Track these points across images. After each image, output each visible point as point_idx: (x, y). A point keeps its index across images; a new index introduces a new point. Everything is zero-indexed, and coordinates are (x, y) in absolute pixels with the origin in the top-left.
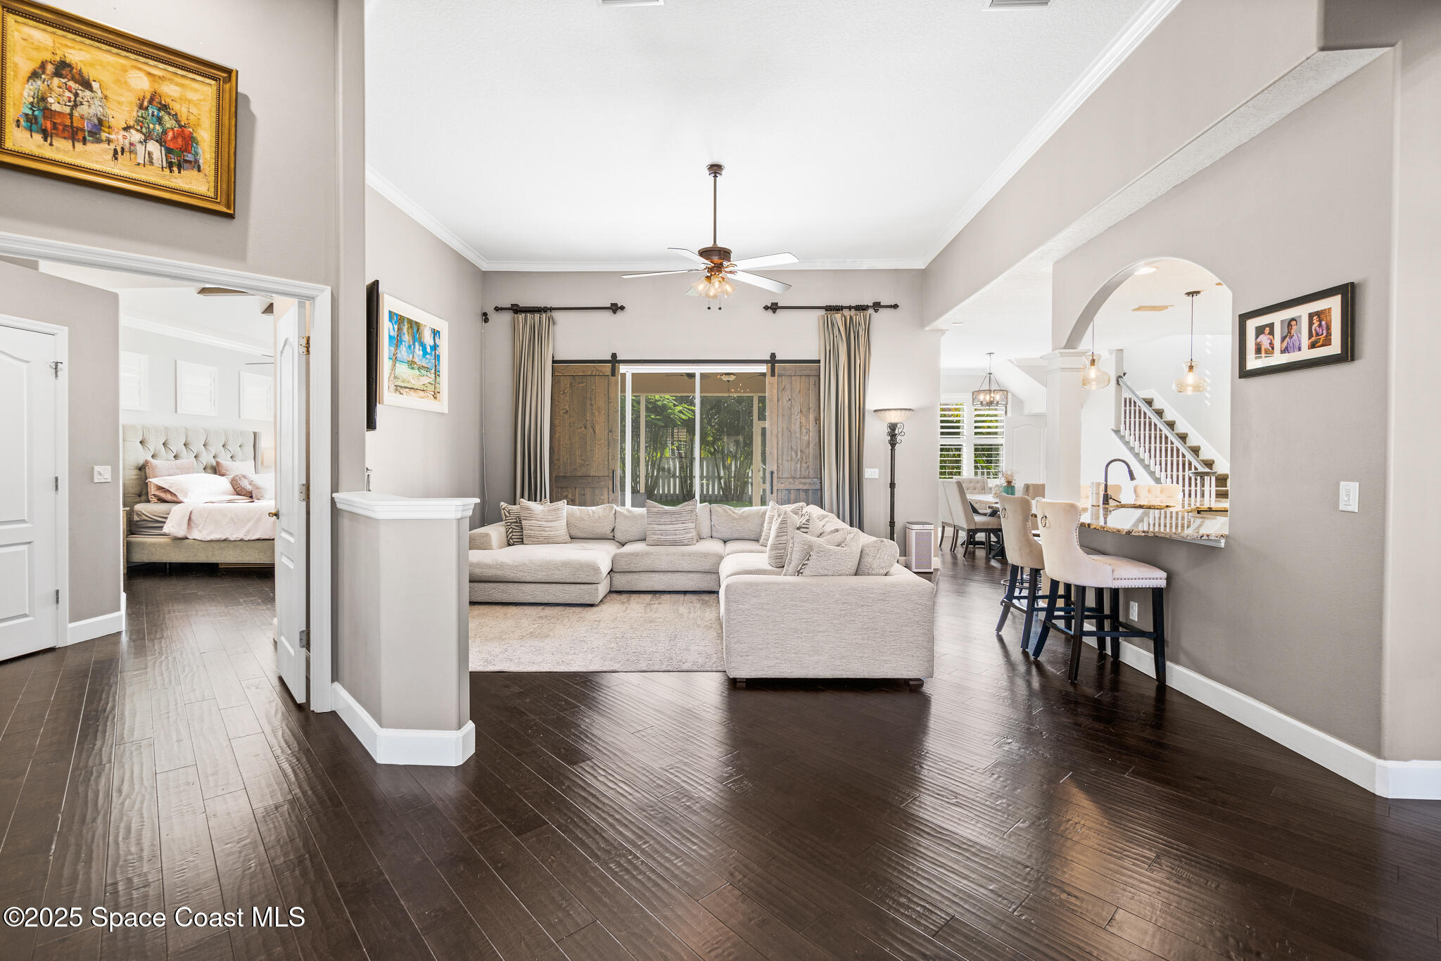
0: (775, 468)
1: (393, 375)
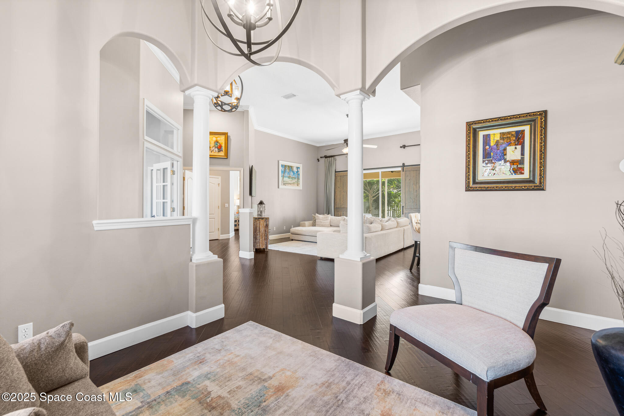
0: (404, 205)
1: (283, 181)
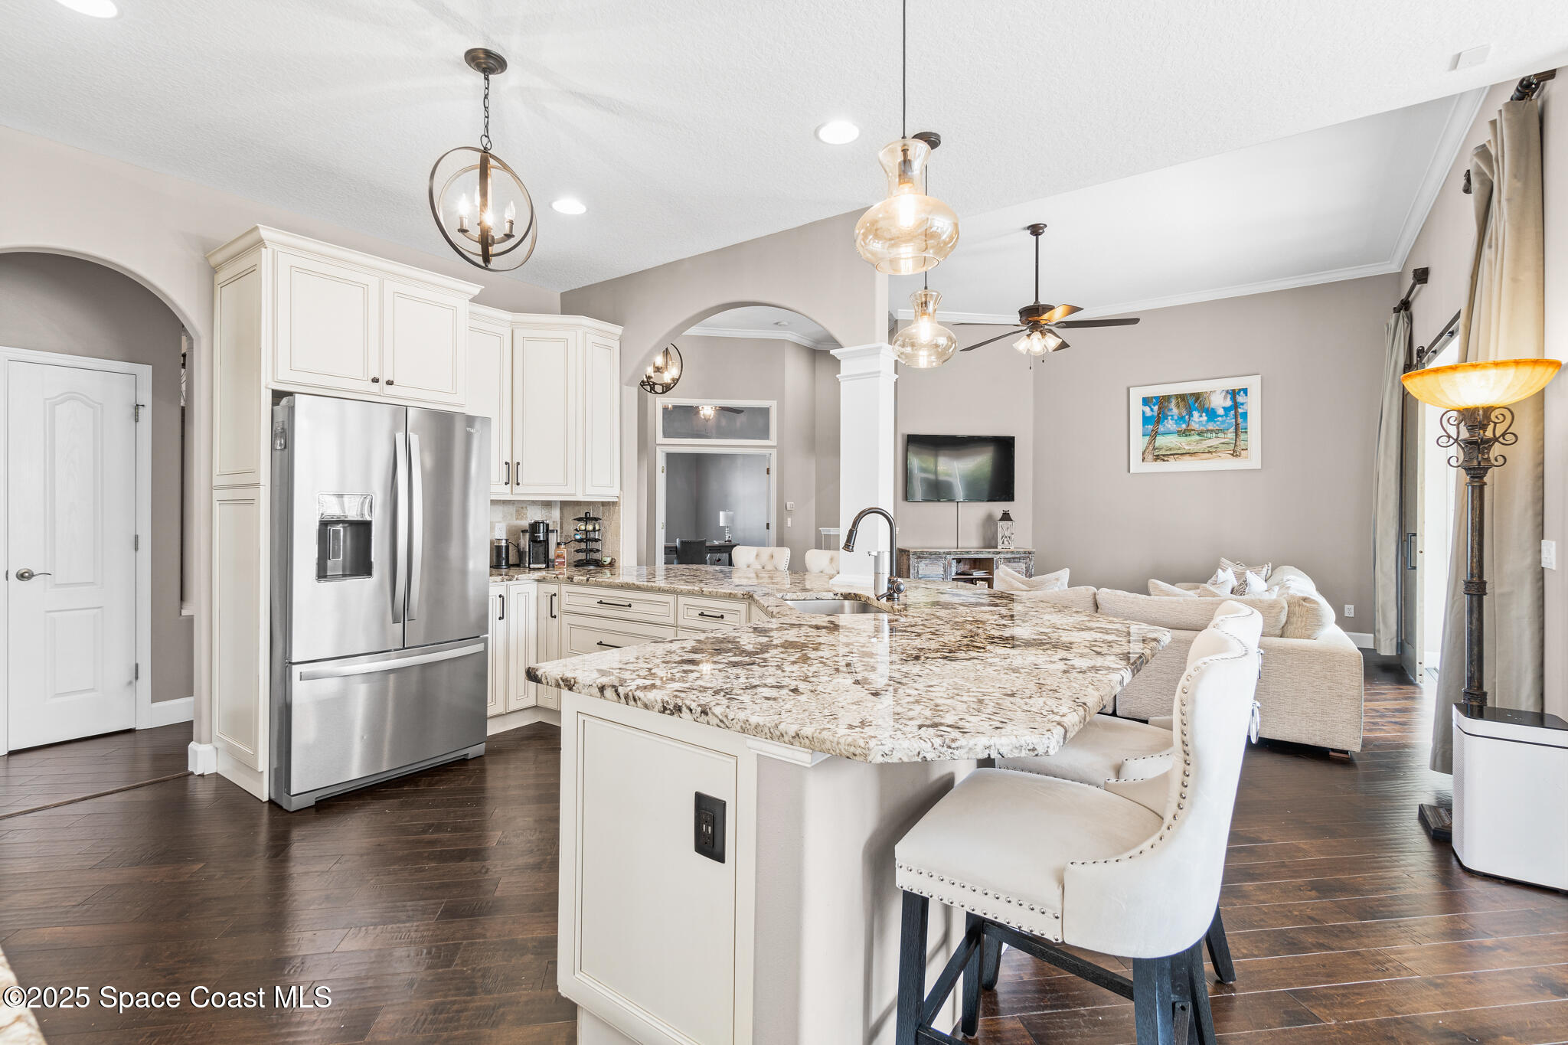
1: (1151, 448)
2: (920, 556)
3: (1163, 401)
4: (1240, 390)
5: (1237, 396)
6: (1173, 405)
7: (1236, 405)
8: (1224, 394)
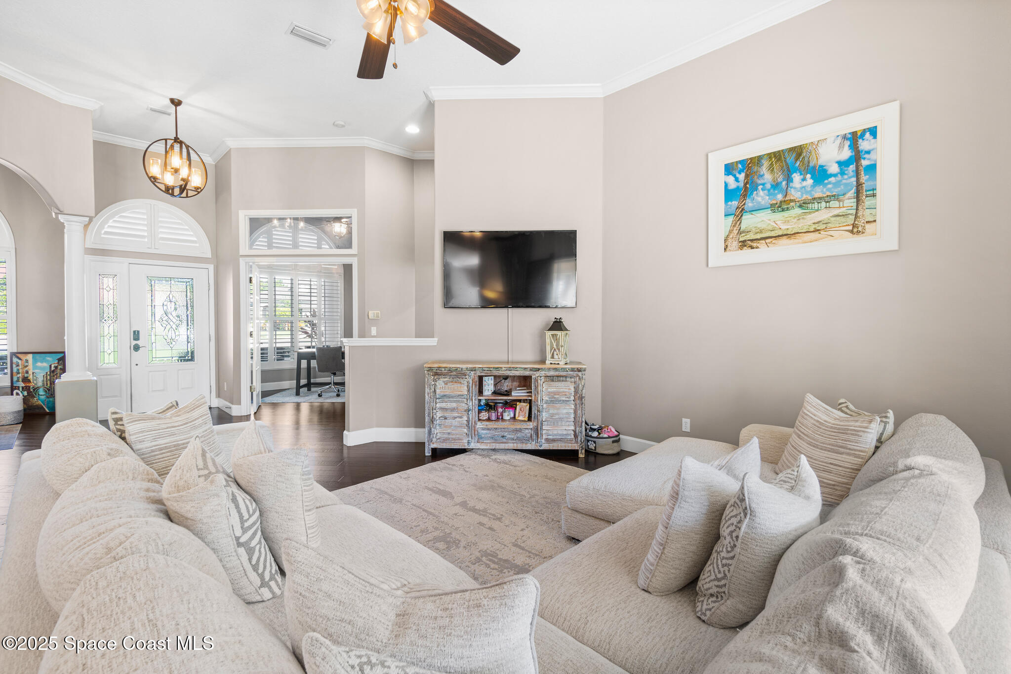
1: (735, 232)
2: (437, 373)
3: (750, 166)
4: (864, 131)
5: (860, 141)
6: (764, 170)
7: (857, 156)
8: (839, 140)
